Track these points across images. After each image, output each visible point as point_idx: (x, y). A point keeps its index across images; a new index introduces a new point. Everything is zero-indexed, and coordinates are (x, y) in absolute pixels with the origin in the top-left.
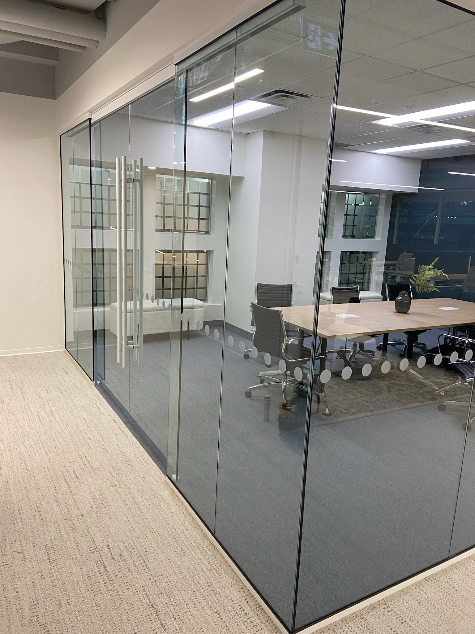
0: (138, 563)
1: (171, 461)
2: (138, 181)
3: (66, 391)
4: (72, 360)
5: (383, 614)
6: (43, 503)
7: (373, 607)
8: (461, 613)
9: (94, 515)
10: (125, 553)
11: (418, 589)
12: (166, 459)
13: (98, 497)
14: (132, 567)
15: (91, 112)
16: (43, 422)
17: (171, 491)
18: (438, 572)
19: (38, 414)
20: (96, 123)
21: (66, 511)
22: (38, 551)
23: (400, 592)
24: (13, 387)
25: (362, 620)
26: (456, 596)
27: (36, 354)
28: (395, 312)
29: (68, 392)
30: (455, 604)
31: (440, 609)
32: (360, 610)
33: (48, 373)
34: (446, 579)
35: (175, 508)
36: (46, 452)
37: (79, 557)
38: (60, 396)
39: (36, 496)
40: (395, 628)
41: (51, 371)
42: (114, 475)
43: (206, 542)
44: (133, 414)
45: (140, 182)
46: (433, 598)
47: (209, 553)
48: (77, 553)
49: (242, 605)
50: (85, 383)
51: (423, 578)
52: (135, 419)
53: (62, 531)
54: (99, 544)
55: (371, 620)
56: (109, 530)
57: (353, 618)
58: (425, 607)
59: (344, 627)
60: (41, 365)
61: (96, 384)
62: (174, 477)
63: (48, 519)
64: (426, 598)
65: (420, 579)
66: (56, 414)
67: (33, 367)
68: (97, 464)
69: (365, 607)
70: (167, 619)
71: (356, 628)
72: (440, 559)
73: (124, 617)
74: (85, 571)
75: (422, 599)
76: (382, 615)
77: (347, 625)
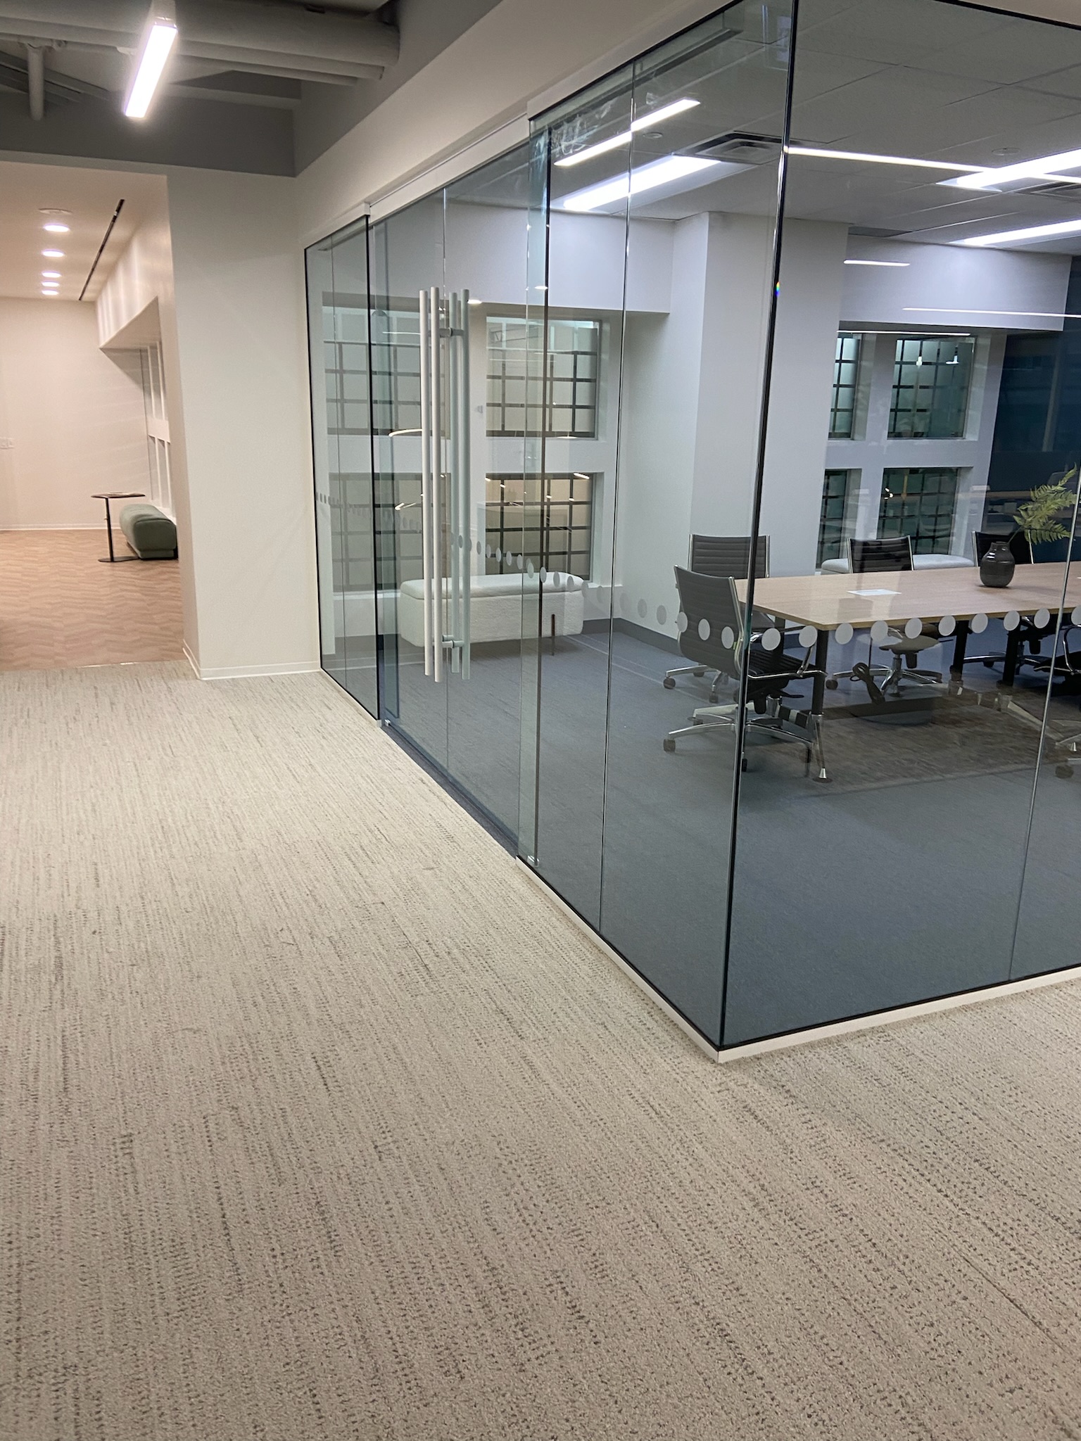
0: (476, 963)
1: (526, 840)
2: (460, 333)
3: (331, 735)
4: (335, 688)
5: (877, 1044)
6: (317, 886)
7: (862, 1034)
9: (402, 904)
10: (455, 951)
11: (946, 1020)
12: (518, 838)
13: (405, 881)
14: (468, 967)
15: (369, 202)
16: (299, 779)
17: (527, 879)
19: (288, 768)
20: (377, 223)
21: (357, 898)
22: (320, 943)
23: (911, 1020)
24: (239, 727)
26: (1012, 1031)
27: (269, 677)
29: (336, 736)
31: (978, 1045)
32: (838, 1036)
33: (295, 707)
34: (999, 1010)
35: (534, 900)
36: (312, 821)
37: (384, 952)
38: (323, 742)
39: (304, 877)
40: (894, 1060)
41: (301, 705)
42: (428, 855)
43: (585, 944)
44: (452, 772)
45: (465, 335)
46: (971, 1028)
47: (590, 956)
48: (380, 948)
49: (642, 1019)
50: (364, 723)
52: (457, 779)
53: (352, 922)
54: (414, 939)
55: (856, 1049)
56: (427, 922)
57: (825, 1044)
58: (953, 1040)
59: (807, 1052)
60: (280, 693)
61: (384, 725)
62: (531, 859)
63: (328, 905)
64: (959, 1028)
66: (319, 769)
67: (267, 697)
68: (398, 839)
70: (524, 1027)
73: (459, 1023)
74: (395, 971)
76: (875, 1044)
77: (812, 1051)
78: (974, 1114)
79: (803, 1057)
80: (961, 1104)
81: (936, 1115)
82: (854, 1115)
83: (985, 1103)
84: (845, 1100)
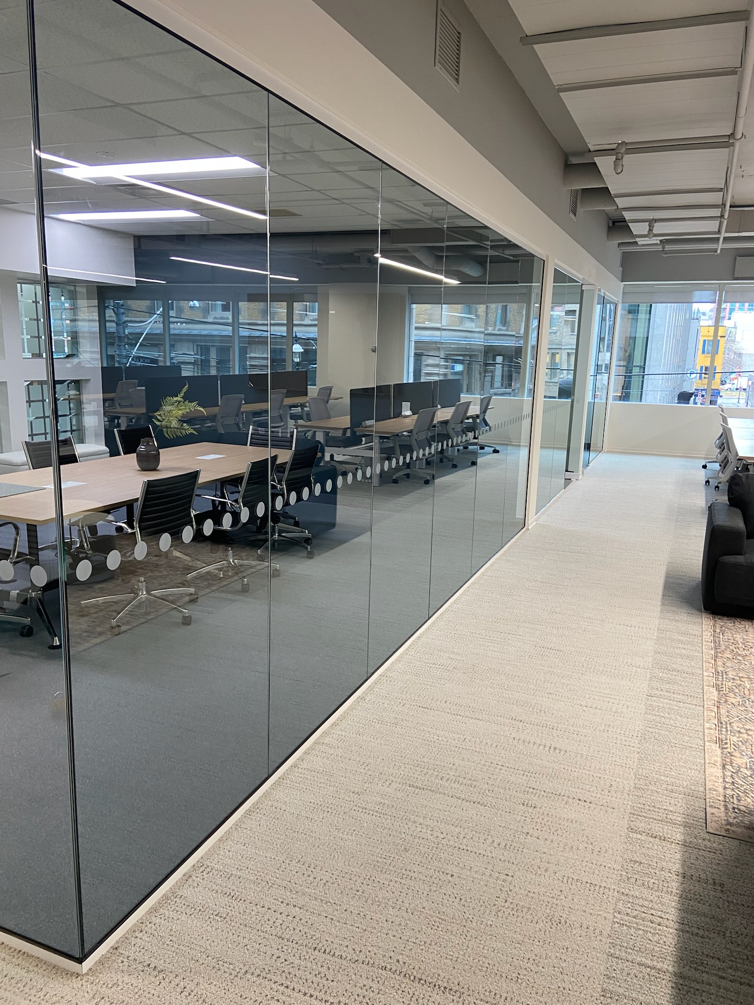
5: (203, 879)
7: (188, 876)
8: (295, 835)
11: (239, 829)
18: (259, 799)
23: (217, 843)
25: (176, 900)
26: (285, 817)
28: (139, 471)
30: (286, 827)
31: (271, 841)
32: (170, 888)
34: (270, 803)
40: (221, 888)
46: (260, 831)
51: (242, 814)
55: (189, 893)
57: (164, 902)
58: (252, 846)
59: (154, 918)
64: (251, 835)
65: (240, 816)
69: (177, 881)
71: (171, 913)
72: (258, 782)
75: (247, 838)
76: (201, 881)
77: (157, 914)
78: (295, 906)
79: (152, 925)
80: (282, 902)
81: (271, 923)
82: (215, 960)
83: (297, 892)
84: (203, 950)
